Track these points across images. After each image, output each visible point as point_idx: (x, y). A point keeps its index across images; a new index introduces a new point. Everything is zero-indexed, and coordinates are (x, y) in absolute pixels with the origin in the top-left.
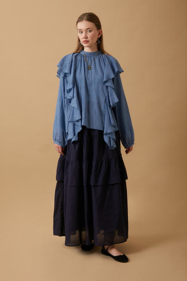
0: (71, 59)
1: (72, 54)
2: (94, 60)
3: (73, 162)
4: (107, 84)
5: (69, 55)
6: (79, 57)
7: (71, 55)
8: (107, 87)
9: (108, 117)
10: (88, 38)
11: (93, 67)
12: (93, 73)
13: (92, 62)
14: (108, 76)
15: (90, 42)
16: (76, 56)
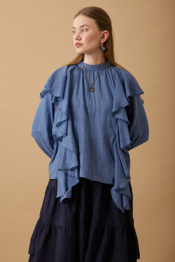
0: (64, 75)
1: (66, 67)
2: (99, 77)
3: (67, 228)
4: (118, 116)
5: (61, 69)
6: (76, 73)
7: (65, 70)
8: (117, 119)
9: (120, 165)
10: (81, 39)
11: (96, 86)
12: (96, 97)
13: (95, 80)
14: (119, 104)
15: (85, 45)
16: (72, 71)
